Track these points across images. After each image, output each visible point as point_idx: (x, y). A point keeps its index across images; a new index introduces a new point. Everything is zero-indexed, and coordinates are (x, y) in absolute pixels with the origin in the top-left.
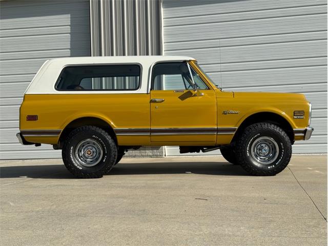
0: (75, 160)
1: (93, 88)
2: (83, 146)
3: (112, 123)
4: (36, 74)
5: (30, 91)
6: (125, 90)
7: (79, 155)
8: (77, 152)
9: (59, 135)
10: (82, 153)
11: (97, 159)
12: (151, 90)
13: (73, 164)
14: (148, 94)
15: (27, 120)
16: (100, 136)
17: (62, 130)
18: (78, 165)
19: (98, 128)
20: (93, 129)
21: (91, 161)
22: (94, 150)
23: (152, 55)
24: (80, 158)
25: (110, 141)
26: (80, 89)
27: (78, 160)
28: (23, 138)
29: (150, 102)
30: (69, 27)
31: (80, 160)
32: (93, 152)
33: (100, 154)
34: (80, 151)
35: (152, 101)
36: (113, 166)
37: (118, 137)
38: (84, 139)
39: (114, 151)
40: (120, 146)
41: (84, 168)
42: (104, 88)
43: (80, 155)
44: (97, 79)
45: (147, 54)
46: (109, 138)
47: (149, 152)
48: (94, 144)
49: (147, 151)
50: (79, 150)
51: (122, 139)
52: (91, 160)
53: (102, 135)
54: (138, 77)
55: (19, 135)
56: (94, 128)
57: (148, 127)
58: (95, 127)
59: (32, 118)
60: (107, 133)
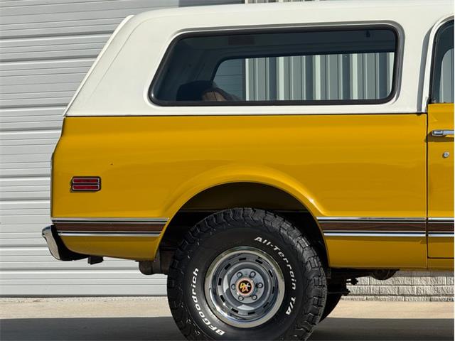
0: (203, 309)
1: (247, 99)
2: (227, 267)
3: (312, 201)
4: (96, 56)
5: (80, 108)
6: (348, 101)
7: (215, 293)
8: (209, 284)
9: (160, 236)
10: (225, 286)
11: (267, 308)
12: (430, 102)
13: (197, 319)
14: (419, 114)
15: (72, 191)
16: (276, 237)
17: (169, 219)
18: (213, 323)
19: (270, 216)
20: (256, 219)
21: (250, 313)
22: (259, 278)
24: (218, 303)
25: (307, 253)
26: (220, 99)
27: (213, 310)
28: (59, 241)
29: (427, 141)
31: (218, 308)
32: (256, 286)
33: (275, 290)
34: (218, 281)
35: (430, 137)
36: (315, 328)
37: (329, 244)
38: (231, 247)
39: (319, 285)
40: (334, 270)
41: (230, 330)
42: (282, 97)
43: (220, 294)
44: (261, 63)
46: (302, 245)
47: (423, 283)
48: (259, 261)
49: (417, 280)
50: (214, 278)
51: (340, 249)
52: (251, 309)
53: (282, 236)
54: (392, 55)
55: (50, 231)
56: (259, 216)
57: (420, 215)
58: (262, 213)
59: (86, 184)
60: (296, 231)
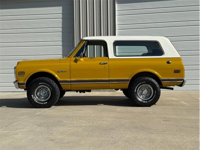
23: (110, 35)
30: (61, 14)
45: (108, 35)
